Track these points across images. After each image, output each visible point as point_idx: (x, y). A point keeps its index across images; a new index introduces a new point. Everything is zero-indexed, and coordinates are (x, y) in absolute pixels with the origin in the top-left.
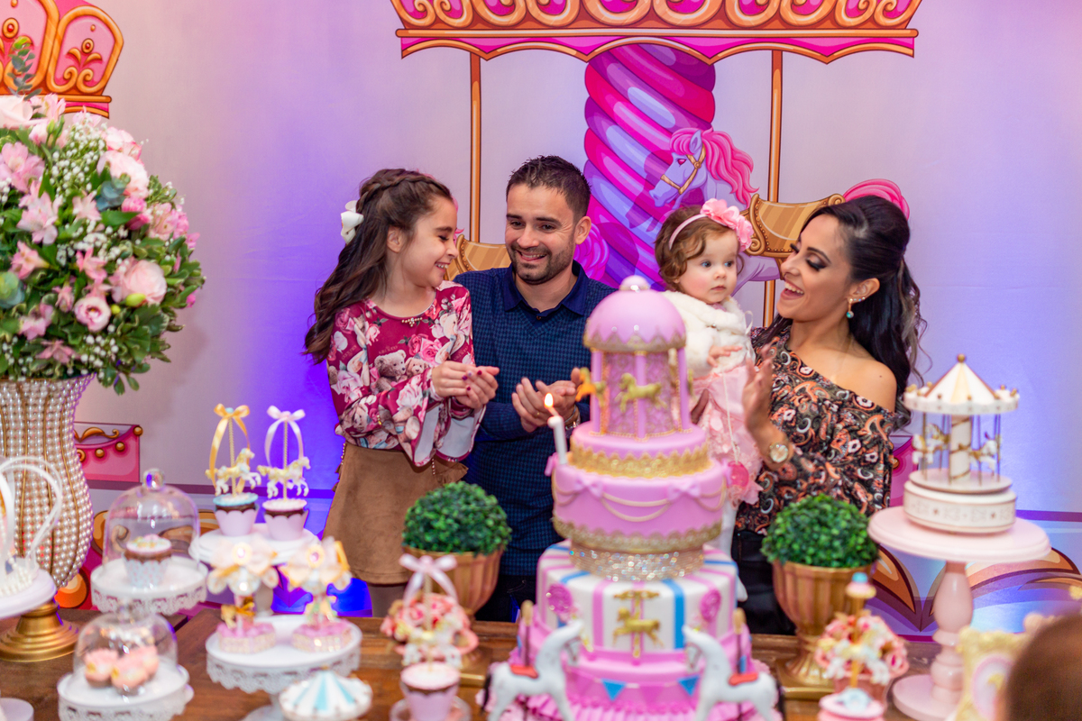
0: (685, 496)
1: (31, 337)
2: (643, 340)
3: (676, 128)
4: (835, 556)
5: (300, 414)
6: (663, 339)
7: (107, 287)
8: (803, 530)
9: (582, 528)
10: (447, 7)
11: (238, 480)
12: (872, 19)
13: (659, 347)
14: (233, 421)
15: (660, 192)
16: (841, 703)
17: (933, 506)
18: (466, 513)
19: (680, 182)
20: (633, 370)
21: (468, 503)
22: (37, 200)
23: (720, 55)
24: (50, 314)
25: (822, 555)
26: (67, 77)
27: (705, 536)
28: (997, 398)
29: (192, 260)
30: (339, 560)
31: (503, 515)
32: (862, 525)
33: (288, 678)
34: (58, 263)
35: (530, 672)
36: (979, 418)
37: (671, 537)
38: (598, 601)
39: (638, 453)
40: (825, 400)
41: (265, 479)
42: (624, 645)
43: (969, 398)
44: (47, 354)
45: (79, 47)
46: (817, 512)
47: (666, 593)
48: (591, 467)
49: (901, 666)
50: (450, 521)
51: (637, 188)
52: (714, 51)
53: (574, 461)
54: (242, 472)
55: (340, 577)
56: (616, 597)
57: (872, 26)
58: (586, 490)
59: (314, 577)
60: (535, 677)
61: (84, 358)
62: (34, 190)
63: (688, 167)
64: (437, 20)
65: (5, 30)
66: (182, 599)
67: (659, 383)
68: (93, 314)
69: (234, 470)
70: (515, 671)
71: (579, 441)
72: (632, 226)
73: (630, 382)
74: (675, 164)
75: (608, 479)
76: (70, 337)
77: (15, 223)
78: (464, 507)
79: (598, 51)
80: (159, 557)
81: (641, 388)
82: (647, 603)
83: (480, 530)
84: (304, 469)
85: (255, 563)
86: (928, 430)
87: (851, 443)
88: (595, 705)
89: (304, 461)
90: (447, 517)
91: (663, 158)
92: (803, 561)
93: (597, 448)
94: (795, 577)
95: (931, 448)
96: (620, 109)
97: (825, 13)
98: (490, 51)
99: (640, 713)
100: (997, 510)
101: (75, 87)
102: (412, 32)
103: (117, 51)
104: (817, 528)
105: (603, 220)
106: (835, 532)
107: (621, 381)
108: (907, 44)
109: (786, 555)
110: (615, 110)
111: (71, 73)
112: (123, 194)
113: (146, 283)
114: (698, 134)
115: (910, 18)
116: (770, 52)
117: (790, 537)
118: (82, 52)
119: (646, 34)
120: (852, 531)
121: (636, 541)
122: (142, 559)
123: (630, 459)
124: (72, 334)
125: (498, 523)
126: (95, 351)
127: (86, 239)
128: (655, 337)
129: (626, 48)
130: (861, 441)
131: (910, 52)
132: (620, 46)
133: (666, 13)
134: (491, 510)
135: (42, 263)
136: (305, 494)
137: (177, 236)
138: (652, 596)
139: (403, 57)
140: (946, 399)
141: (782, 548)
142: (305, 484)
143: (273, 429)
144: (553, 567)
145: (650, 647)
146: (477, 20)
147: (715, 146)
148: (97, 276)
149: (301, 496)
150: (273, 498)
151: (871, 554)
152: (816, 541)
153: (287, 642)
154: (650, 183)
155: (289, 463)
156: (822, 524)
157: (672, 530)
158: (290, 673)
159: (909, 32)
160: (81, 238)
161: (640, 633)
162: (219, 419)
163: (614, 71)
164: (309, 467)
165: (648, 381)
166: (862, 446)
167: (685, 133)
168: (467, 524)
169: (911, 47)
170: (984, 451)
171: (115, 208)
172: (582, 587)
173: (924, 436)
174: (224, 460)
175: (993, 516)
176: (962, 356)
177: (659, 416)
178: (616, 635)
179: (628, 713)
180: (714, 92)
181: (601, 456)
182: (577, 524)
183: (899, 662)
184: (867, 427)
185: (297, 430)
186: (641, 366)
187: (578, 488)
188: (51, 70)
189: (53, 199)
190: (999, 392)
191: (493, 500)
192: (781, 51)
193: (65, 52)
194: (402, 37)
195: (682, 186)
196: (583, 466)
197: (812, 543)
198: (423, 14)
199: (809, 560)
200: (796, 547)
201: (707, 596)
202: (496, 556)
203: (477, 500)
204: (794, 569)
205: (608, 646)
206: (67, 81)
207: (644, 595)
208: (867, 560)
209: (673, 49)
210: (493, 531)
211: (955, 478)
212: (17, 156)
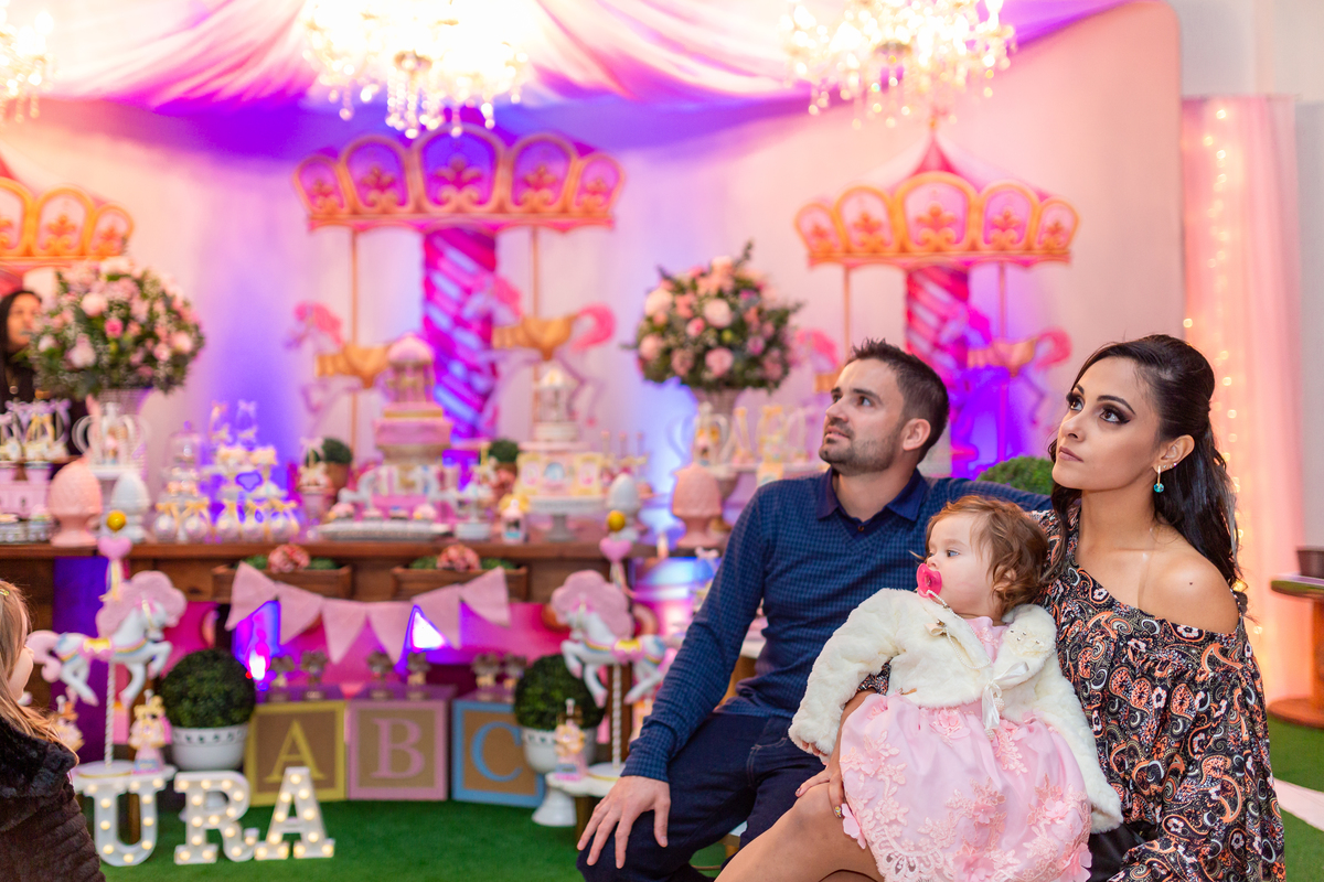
3: (476, 274)
23: (500, 231)
51: (454, 309)
52: (497, 228)
72: (452, 333)
79: (429, 230)
91: (468, 291)
96: (443, 264)
97: (561, 204)
110: (440, 264)
119: (458, 220)
133: (467, 206)
139: (310, 232)
163: (439, 242)
169: (612, 225)
194: (310, 220)
212: (126, 284)
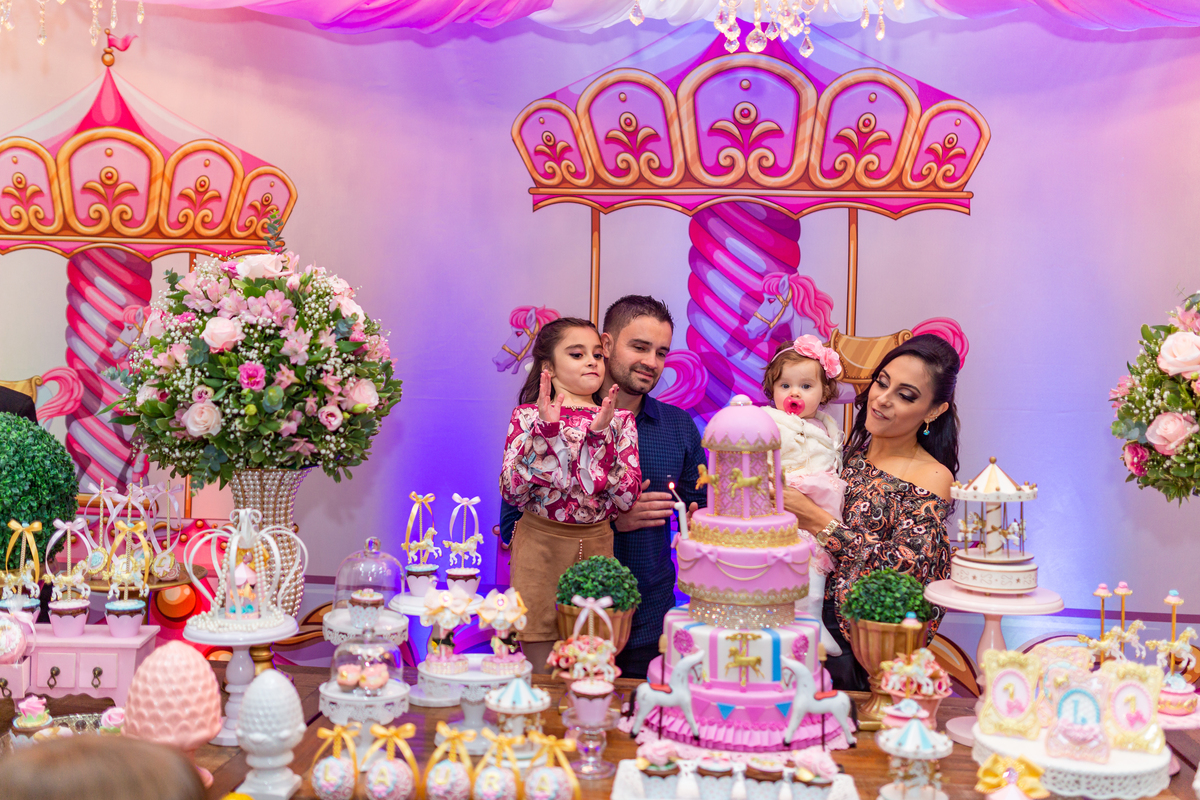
0: (781, 562)
1: (285, 435)
2: (748, 443)
3: (767, 272)
4: (897, 614)
5: (476, 500)
6: (764, 442)
7: (341, 399)
8: (873, 594)
9: (701, 587)
10: (573, 170)
11: (424, 552)
12: (934, 183)
13: (760, 447)
14: (423, 505)
15: (753, 326)
16: (899, 709)
17: (972, 573)
18: (608, 578)
19: (770, 318)
20: (740, 466)
21: (609, 570)
22: (294, 333)
23: (805, 212)
24: (299, 417)
25: (887, 613)
26: (248, 224)
27: (795, 594)
28: (1020, 489)
29: (394, 378)
30: (519, 605)
31: (635, 581)
32: (920, 591)
33: (484, 690)
34: (305, 380)
35: (666, 688)
36: (1005, 504)
37: (769, 593)
38: (713, 643)
39: (744, 529)
40: (890, 493)
41: (447, 551)
42: (733, 677)
43: (998, 490)
44: (296, 448)
45: (260, 200)
46: (883, 580)
47: (767, 637)
48: (707, 539)
49: (946, 691)
50: (596, 583)
51: (734, 323)
52: (799, 208)
53: (693, 536)
54: (429, 545)
55: (519, 618)
56: (727, 638)
57: (934, 189)
58: (704, 557)
59: (501, 617)
60: (670, 692)
61: (323, 451)
62: (291, 325)
63: (777, 305)
64: (564, 180)
65: (198, 185)
66: (394, 637)
67: (760, 476)
68: (330, 418)
69: (422, 543)
70: (654, 688)
71: (697, 522)
72: (729, 355)
73: (738, 474)
74: (766, 302)
75: (722, 549)
76: (312, 436)
77: (278, 350)
78: (606, 573)
79: (700, 207)
80: (376, 604)
81: (746, 479)
82: (751, 643)
83: (618, 591)
84: (478, 543)
85: (456, 606)
86: (969, 517)
87: (905, 522)
88: (711, 724)
89: (479, 537)
90: (593, 580)
91: (756, 297)
92: (873, 618)
93: (713, 525)
94: (867, 631)
95: (970, 529)
96: (719, 256)
97: (893, 178)
98: (608, 206)
99: (746, 729)
100: (1021, 576)
101: (255, 233)
102: (542, 190)
103: (292, 203)
104: (883, 593)
105: (704, 349)
106: (898, 595)
107: (732, 474)
108: (964, 204)
109: (858, 614)
110: (715, 257)
111: (251, 222)
112: (351, 328)
113: (365, 396)
114: (785, 278)
115: (966, 182)
116: (847, 209)
117: (862, 600)
118: (262, 204)
119: (742, 194)
120: (910, 595)
121: (743, 596)
122: (365, 605)
123: (738, 533)
124: (314, 433)
125: (632, 587)
126: (330, 447)
127: (328, 362)
128: (757, 441)
129: (724, 205)
130: (914, 520)
131: (967, 210)
132: (719, 204)
133: (758, 176)
134: (626, 577)
135: (296, 380)
136: (479, 564)
137: (384, 361)
138: (755, 638)
139: (534, 211)
140: (980, 490)
141: (856, 608)
142: (479, 555)
143: (456, 511)
144: (675, 620)
145: (754, 678)
146: (598, 181)
147: (800, 288)
148: (336, 390)
149: (475, 566)
150: (454, 566)
151: (926, 613)
152: (883, 602)
153: (477, 669)
154: (744, 318)
155: (466, 539)
156: (887, 589)
157: (771, 588)
158: (485, 687)
159: (965, 194)
160: (325, 362)
161: (745, 668)
162: (414, 502)
163: (713, 224)
164: (482, 542)
165: (752, 475)
166: (915, 523)
167: (774, 277)
168: (609, 586)
169: (968, 207)
170: (1010, 530)
171: (346, 339)
172: (700, 633)
173: (966, 522)
174: (415, 537)
175: (1018, 580)
176: (993, 458)
177: (760, 501)
178: (727, 668)
179: (737, 728)
180: (799, 242)
181: (715, 531)
182: (696, 584)
183: (944, 687)
184: (923, 510)
185: (474, 512)
186: (746, 463)
187: (699, 555)
188: (235, 219)
189: (305, 332)
190: (1023, 487)
191: (626, 570)
192: (857, 209)
193: (247, 204)
194: (533, 194)
195: (772, 321)
196: (701, 539)
197: (880, 604)
198: (552, 176)
199: (877, 618)
200: (867, 607)
201: (797, 641)
202: (630, 613)
203: (615, 568)
204: (865, 624)
205: (721, 678)
206: (248, 228)
207: (750, 637)
208: (923, 618)
209: (765, 207)
210: (629, 593)
211: (990, 553)
212: (276, 300)
